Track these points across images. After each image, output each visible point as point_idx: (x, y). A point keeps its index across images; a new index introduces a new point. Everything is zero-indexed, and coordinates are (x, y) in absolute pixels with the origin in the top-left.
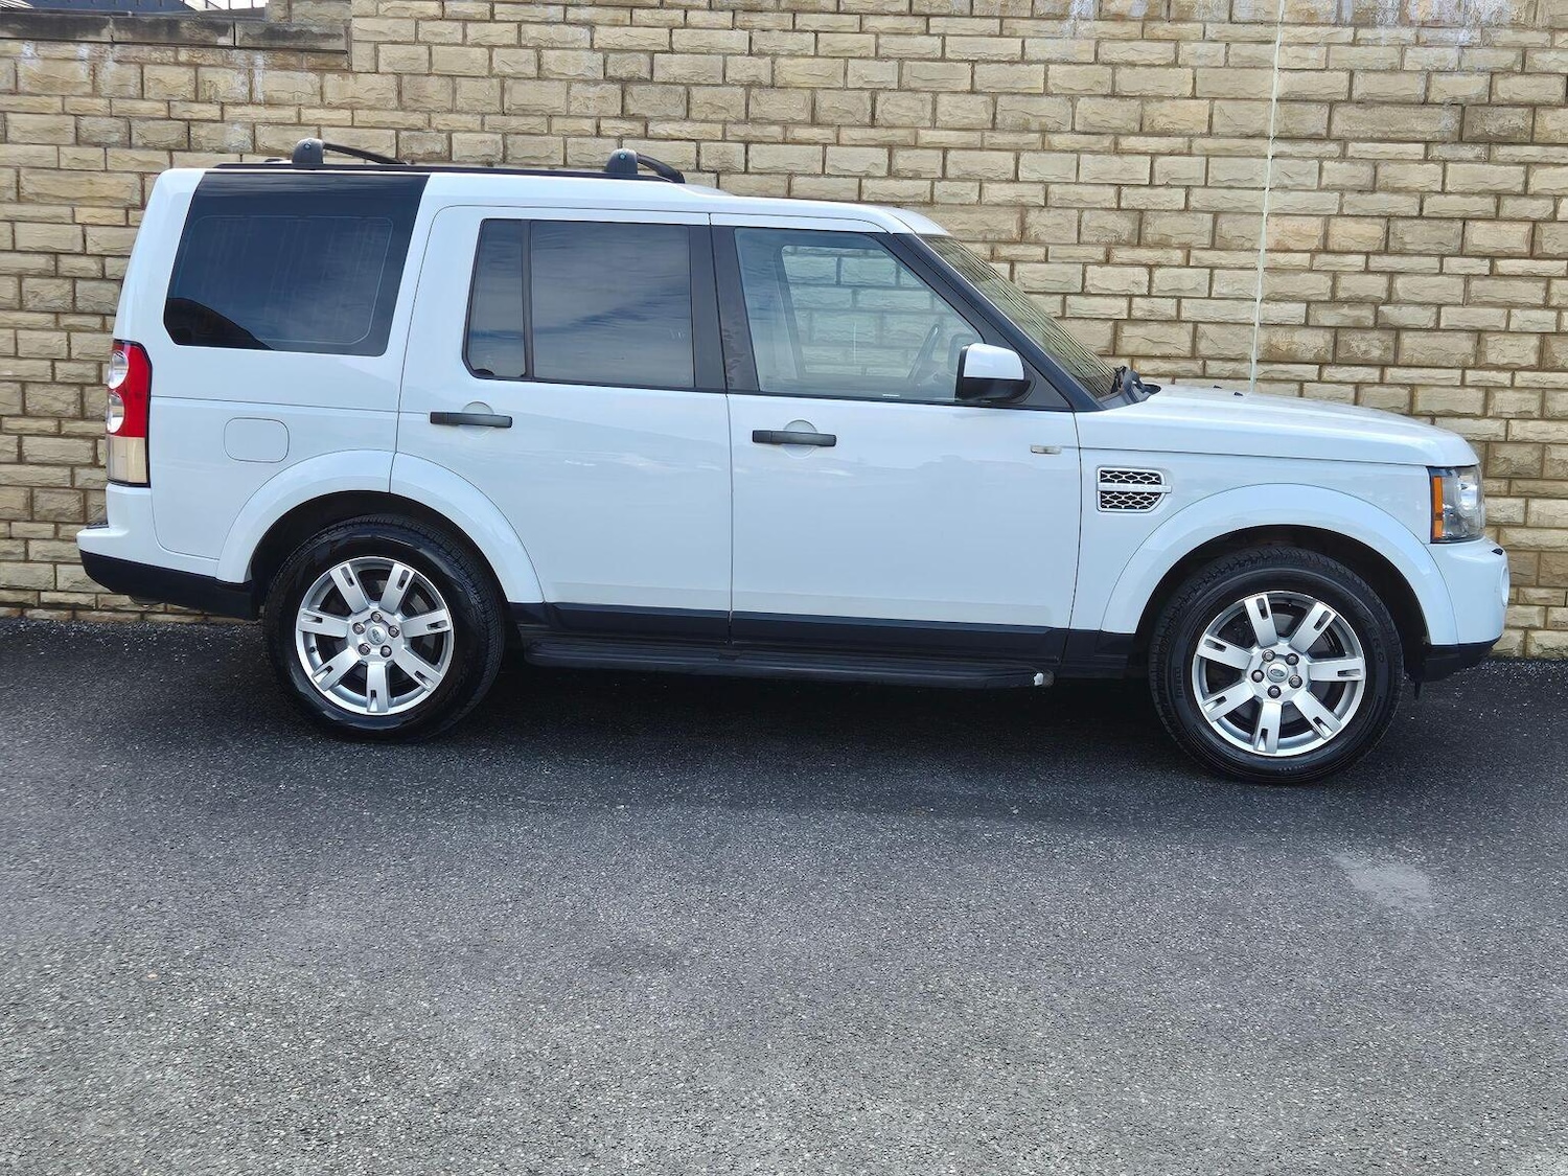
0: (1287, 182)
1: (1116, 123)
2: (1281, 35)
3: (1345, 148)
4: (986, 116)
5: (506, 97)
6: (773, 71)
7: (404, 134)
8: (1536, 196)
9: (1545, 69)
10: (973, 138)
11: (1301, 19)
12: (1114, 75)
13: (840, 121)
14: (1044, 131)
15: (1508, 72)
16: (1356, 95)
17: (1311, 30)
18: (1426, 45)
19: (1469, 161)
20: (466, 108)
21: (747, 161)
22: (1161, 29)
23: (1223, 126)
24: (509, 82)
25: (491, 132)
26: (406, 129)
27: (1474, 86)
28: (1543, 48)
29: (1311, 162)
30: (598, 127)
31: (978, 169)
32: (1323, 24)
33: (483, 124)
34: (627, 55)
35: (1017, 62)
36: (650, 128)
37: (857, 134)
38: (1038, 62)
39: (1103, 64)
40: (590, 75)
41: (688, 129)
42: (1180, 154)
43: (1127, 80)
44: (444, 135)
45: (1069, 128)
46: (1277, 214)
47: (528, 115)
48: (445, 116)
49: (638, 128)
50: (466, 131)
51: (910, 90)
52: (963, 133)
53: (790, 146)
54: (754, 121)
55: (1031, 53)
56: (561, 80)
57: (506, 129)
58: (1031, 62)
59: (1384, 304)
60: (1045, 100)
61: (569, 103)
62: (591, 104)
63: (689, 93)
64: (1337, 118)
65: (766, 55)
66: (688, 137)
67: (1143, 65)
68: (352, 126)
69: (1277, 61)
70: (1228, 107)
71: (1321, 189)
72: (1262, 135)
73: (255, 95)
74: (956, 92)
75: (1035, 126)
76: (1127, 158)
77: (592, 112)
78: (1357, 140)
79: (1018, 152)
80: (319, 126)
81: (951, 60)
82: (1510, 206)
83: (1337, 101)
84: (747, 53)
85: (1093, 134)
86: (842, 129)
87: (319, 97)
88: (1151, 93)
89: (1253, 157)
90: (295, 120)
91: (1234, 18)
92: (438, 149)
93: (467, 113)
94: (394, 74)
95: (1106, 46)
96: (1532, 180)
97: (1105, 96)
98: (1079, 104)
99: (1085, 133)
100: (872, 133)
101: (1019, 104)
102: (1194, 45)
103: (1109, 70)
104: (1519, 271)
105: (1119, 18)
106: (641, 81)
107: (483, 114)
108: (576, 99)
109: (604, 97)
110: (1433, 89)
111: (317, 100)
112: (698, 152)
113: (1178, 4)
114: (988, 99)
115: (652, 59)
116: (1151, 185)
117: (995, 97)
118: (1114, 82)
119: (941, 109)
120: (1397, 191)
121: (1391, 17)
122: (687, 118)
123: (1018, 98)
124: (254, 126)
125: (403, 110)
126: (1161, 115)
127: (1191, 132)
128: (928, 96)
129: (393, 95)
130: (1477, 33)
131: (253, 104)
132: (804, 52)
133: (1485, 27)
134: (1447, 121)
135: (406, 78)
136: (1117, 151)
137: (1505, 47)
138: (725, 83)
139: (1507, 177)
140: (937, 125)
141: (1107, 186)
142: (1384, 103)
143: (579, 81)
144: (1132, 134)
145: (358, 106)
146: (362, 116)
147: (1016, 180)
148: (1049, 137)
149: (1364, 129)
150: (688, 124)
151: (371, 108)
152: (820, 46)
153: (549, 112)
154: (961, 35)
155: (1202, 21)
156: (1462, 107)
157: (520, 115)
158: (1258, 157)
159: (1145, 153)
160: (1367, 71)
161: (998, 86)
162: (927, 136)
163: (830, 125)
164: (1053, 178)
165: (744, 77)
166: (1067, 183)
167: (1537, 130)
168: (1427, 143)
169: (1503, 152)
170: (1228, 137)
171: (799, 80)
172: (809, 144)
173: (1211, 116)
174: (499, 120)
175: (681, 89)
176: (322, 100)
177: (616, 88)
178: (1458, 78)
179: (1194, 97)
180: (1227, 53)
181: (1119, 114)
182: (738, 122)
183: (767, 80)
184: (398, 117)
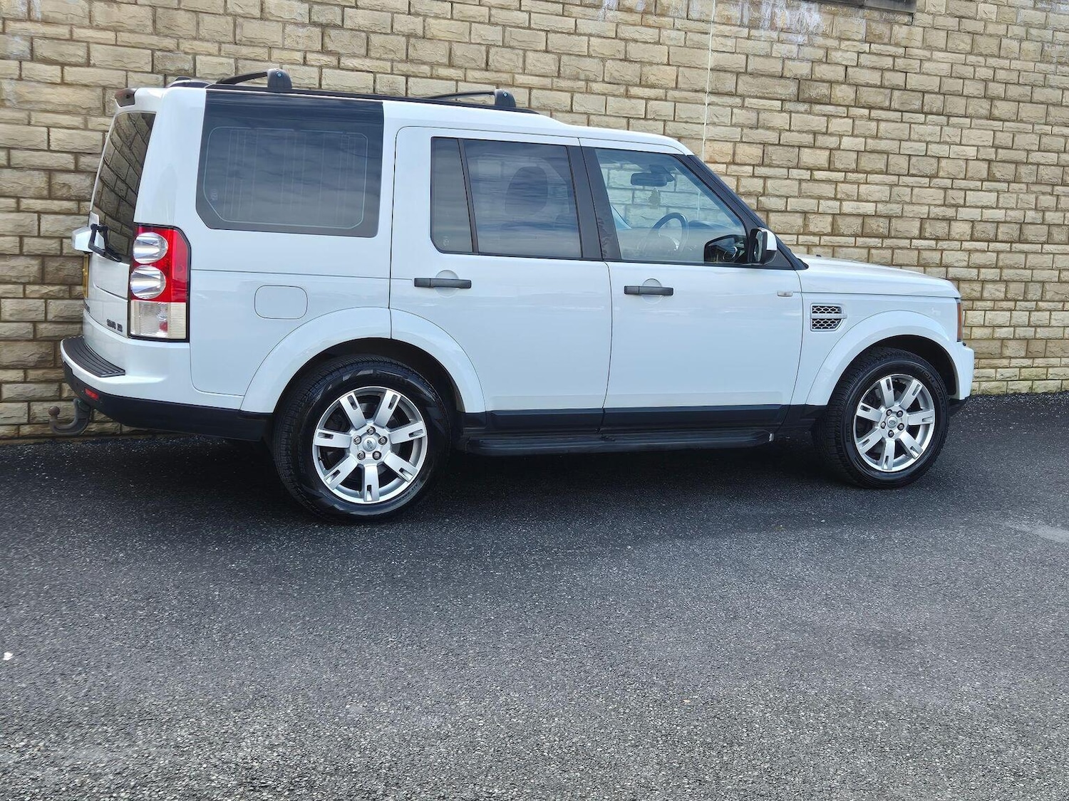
0: (716, 120)
1: (628, 78)
2: (713, 29)
3: (744, 101)
4: (555, 68)
5: (238, 31)
6: (424, 27)
7: (158, 53)
8: (831, 135)
9: (836, 62)
10: (547, 82)
11: (724, 21)
12: (626, 46)
13: (467, 65)
14: (587, 80)
15: (820, 62)
16: (749, 69)
17: (729, 28)
18: (782, 42)
19: (802, 113)
20: (208, 37)
21: (407, 89)
22: (651, 19)
23: (684, 83)
24: (240, 20)
25: (226, 57)
26: (160, 50)
27: (803, 69)
28: (836, 49)
29: (727, 108)
30: (305, 58)
31: (550, 103)
32: (734, 25)
33: (220, 50)
34: (325, 7)
35: (572, 34)
36: (341, 61)
37: (478, 74)
38: (585, 35)
39: (621, 39)
40: (299, 19)
41: (368, 64)
42: (661, 100)
43: (635, 51)
44: (190, 57)
45: (601, 80)
46: (710, 140)
47: (254, 46)
48: (190, 42)
49: (333, 61)
50: (206, 55)
51: (510, 47)
52: (541, 78)
53: (435, 80)
54: (412, 61)
55: (582, 29)
56: (278, 21)
57: (237, 55)
58: (580, 35)
59: (761, 196)
60: (588, 60)
61: (284, 39)
62: (301, 41)
63: (368, 38)
64: (740, 82)
65: (419, 15)
66: (368, 69)
67: (641, 42)
68: (116, 45)
69: (711, 45)
70: (687, 71)
71: (732, 126)
72: (703, 91)
73: (33, 14)
74: (537, 51)
75: (582, 77)
76: (633, 101)
77: (300, 47)
78: (750, 97)
79: (572, 92)
80: (88, 42)
81: (534, 29)
82: (821, 140)
83: (740, 73)
84: (407, 13)
85: (614, 84)
86: (468, 71)
87: (88, 20)
88: (647, 60)
89: (697, 103)
90: (68, 36)
91: (690, 17)
92: (186, 68)
93: (208, 41)
94: (150, 6)
95: (622, 27)
96: (830, 125)
97: (621, 60)
98: (607, 64)
99: (610, 83)
100: (487, 74)
101: (574, 61)
102: (669, 31)
103: (623, 43)
104: (824, 178)
105: (630, 10)
106: (335, 27)
107: (220, 43)
108: (290, 36)
109: (309, 37)
110: (785, 69)
111: (86, 22)
112: (375, 81)
113: (661, 4)
114: (556, 57)
115: (343, 11)
116: (645, 119)
117: (559, 55)
118: (626, 52)
119: (529, 61)
120: (768, 128)
121: (767, 24)
122: (367, 55)
123: (573, 57)
124: (32, 38)
125: (157, 35)
126: (653, 74)
127: (667, 86)
128: (521, 52)
129: (150, 23)
130: (806, 38)
131: (31, 21)
132: (445, 15)
133: (810, 34)
134: (792, 89)
135: (160, 11)
136: (628, 96)
137: (819, 47)
138: (392, 33)
139: (818, 123)
140: (526, 71)
141: (622, 118)
142: (762, 75)
143: (291, 23)
144: (636, 85)
145: (121, 29)
146: (124, 37)
147: (571, 111)
148: (590, 84)
149: (754, 91)
150: (368, 60)
151: (132, 31)
152: (454, 12)
153: (270, 44)
154: (540, 13)
155: (674, 17)
156: (798, 80)
157: (248, 45)
158: (701, 104)
159: (642, 98)
160: (755, 55)
161: (562, 49)
162: (521, 79)
163: (460, 67)
164: (592, 111)
165: (406, 30)
166: (600, 115)
167: (832, 96)
168: (782, 100)
169: (817, 108)
170: (685, 91)
171: (441, 35)
172: (447, 80)
173: (677, 77)
174: (232, 48)
175: (363, 35)
176: (90, 22)
177: (317, 31)
178: (797, 63)
179: (669, 65)
180: (685, 38)
181: (630, 72)
182: (401, 61)
183: (420, 33)
184: (154, 40)
